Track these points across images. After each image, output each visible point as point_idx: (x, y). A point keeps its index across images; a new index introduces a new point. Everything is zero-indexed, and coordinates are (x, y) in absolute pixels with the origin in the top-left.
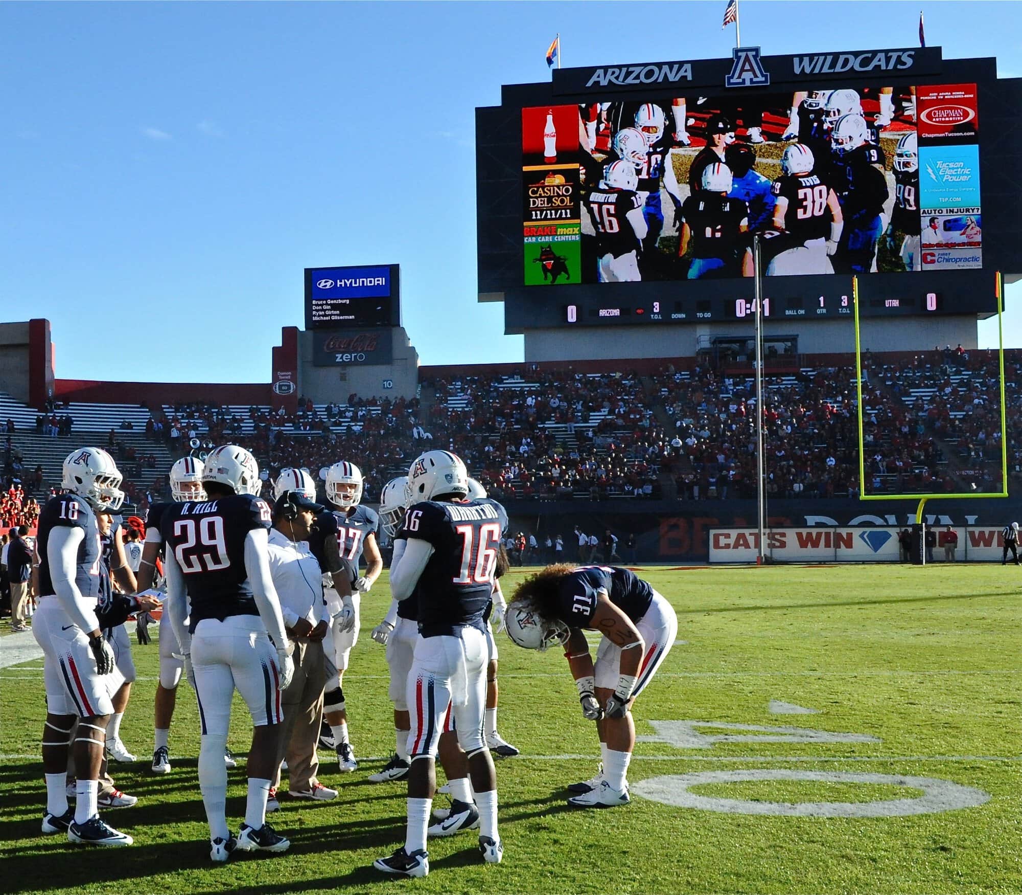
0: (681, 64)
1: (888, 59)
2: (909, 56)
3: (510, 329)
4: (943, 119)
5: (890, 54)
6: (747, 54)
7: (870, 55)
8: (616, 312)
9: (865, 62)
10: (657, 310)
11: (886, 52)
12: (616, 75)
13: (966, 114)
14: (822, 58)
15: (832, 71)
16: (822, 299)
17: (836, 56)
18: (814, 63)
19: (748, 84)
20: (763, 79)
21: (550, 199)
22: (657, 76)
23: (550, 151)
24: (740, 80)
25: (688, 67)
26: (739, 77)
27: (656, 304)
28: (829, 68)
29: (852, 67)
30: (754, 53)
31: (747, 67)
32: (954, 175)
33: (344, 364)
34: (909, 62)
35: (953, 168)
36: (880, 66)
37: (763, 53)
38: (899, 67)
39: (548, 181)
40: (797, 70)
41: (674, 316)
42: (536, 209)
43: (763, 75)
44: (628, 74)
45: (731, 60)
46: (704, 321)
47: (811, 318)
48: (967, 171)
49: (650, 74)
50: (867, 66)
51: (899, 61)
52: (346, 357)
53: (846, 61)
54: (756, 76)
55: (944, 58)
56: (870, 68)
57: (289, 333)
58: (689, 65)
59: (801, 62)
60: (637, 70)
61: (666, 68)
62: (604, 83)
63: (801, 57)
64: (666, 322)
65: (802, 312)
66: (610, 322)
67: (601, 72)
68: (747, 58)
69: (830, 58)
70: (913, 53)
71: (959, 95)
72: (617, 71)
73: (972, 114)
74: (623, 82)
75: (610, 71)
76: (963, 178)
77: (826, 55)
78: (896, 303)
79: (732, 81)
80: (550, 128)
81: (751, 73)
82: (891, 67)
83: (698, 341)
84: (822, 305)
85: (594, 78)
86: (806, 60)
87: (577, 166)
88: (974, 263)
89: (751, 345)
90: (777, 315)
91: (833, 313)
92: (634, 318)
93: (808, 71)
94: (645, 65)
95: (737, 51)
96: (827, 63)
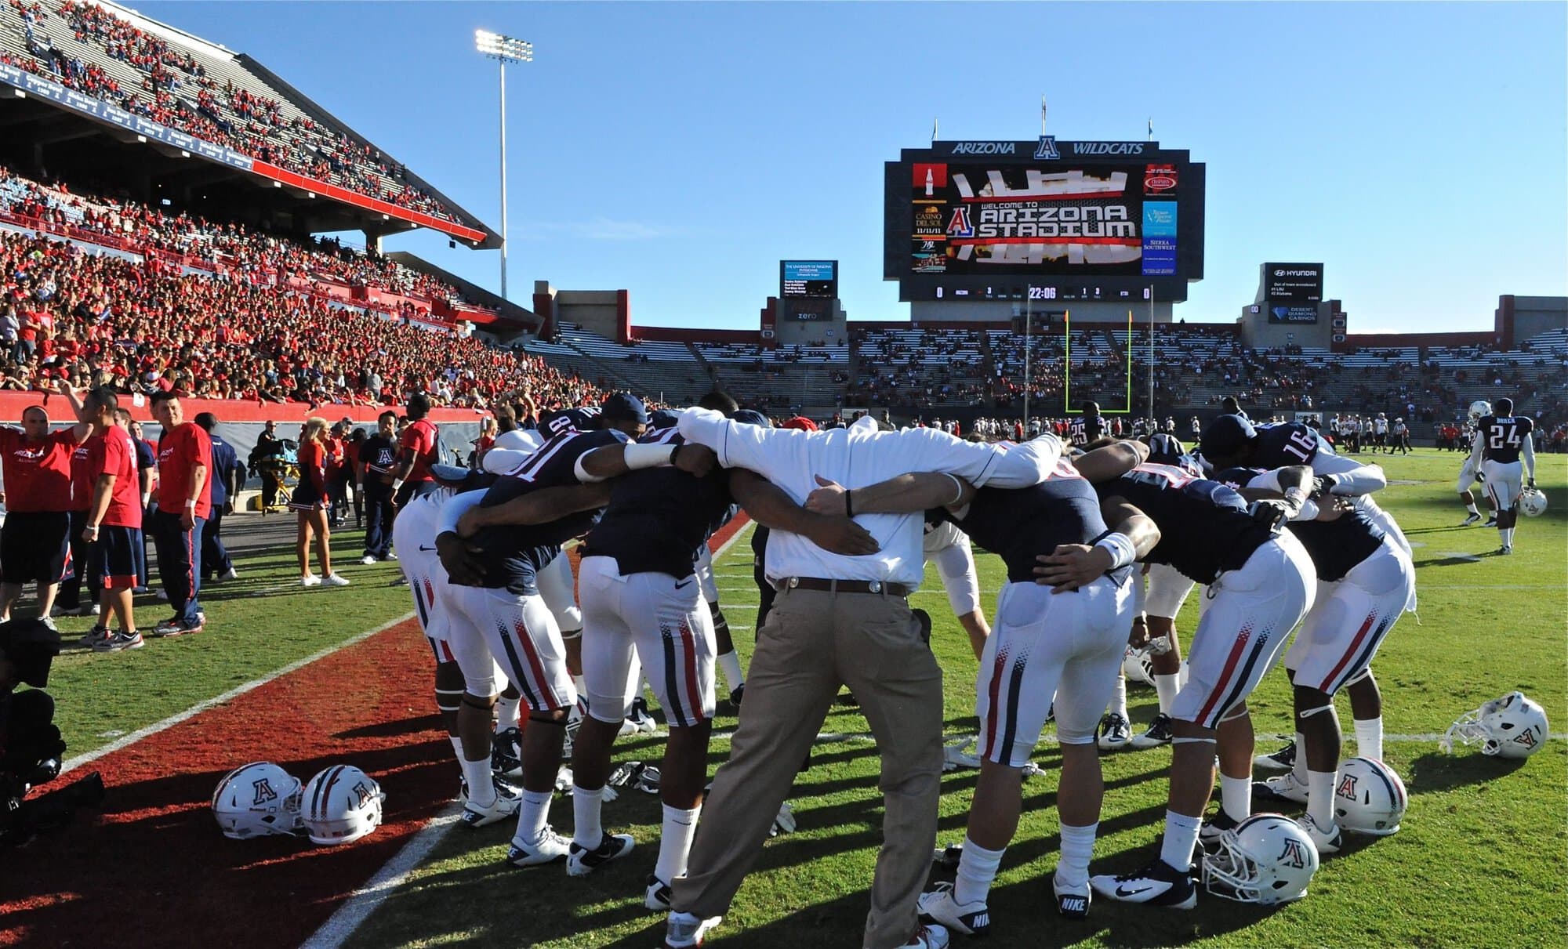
1: (1128, 147)
2: (1141, 146)
3: (903, 298)
4: (1158, 185)
5: (1129, 145)
6: (1047, 140)
7: (1118, 144)
8: (965, 292)
9: (1115, 149)
10: (989, 292)
11: (1128, 143)
12: (969, 147)
13: (1171, 183)
14: (1091, 144)
15: (1096, 153)
16: (1084, 289)
17: (1099, 143)
18: (1085, 147)
19: (1047, 158)
20: (1056, 155)
21: (928, 221)
22: (995, 150)
23: (929, 191)
24: (1043, 155)
25: (1013, 145)
26: (1042, 153)
27: (990, 289)
28: (1095, 151)
29: (1109, 151)
30: (1051, 139)
31: (1047, 147)
32: (1163, 219)
33: (803, 320)
34: (1140, 150)
35: (1162, 215)
36: (1123, 151)
37: (1056, 139)
38: (1134, 153)
39: (927, 210)
40: (1076, 151)
41: (999, 296)
42: (920, 227)
43: (1056, 153)
44: (977, 147)
45: (1038, 142)
46: (1017, 300)
47: (1079, 300)
48: (1170, 217)
49: (990, 148)
50: (1117, 150)
51: (1134, 149)
52: (805, 316)
53: (1104, 147)
54: (1052, 153)
55: (1160, 148)
56: (1118, 152)
57: (771, 300)
59: (1078, 146)
60: (983, 145)
61: (999, 145)
62: (963, 152)
63: (1078, 143)
64: (995, 299)
65: (1073, 297)
66: (962, 298)
67: (961, 145)
68: (1047, 142)
69: (1095, 145)
70: (1142, 144)
71: (1168, 171)
72: (971, 145)
73: (1174, 183)
74: (975, 151)
75: (965, 145)
76: (1168, 221)
77: (1093, 142)
78: (1126, 293)
79: (1038, 155)
80: (930, 177)
81: (1049, 151)
82: (1130, 152)
83: (1013, 312)
84: (1085, 293)
85: (957, 149)
86: (1081, 145)
87: (945, 202)
88: (1171, 271)
89: (1043, 315)
90: (1059, 298)
91: (1091, 298)
92: (976, 296)
93: (1082, 152)
94: (987, 142)
95: (1041, 137)
96: (1094, 148)
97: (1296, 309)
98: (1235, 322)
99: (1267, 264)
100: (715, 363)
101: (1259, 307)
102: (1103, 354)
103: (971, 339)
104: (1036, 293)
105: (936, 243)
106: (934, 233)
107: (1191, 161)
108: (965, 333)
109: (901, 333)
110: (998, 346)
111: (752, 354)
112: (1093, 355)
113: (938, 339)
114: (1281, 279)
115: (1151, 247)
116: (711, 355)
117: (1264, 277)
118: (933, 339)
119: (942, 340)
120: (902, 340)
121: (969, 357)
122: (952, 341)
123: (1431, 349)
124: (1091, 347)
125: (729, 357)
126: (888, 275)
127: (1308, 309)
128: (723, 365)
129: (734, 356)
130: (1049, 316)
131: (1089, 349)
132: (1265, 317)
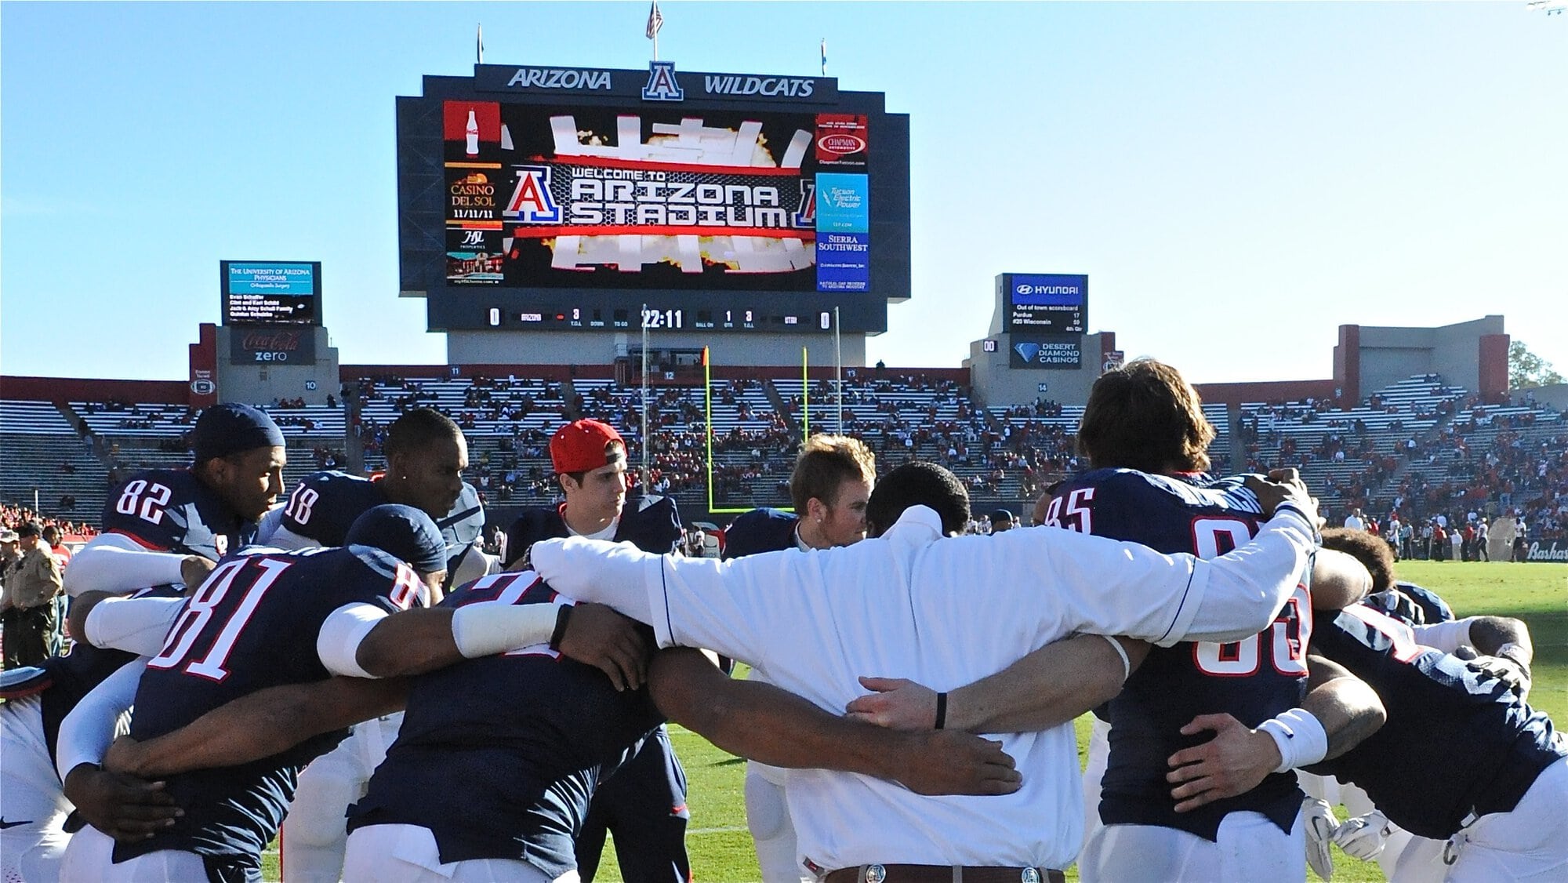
0: (601, 71)
1: (791, 86)
2: (810, 84)
3: (433, 325)
4: (838, 148)
5: (792, 81)
6: (662, 69)
7: (774, 80)
8: (538, 317)
10: (576, 317)
11: (789, 78)
12: (538, 76)
13: (858, 145)
14: (731, 79)
15: (740, 92)
16: (729, 313)
17: (744, 77)
18: (724, 82)
19: (663, 98)
20: (677, 95)
21: (472, 198)
22: (578, 82)
23: (472, 148)
24: (656, 94)
25: (607, 75)
26: (655, 91)
27: (576, 311)
28: (738, 90)
29: (759, 90)
30: (669, 68)
31: (663, 81)
32: (846, 202)
33: (264, 363)
34: (809, 90)
35: (845, 195)
36: (783, 92)
37: (677, 69)
38: (800, 94)
39: (470, 179)
40: (709, 89)
41: (592, 324)
42: (459, 207)
43: (677, 91)
44: (549, 77)
45: (648, 71)
46: (621, 329)
47: (719, 330)
48: (857, 199)
49: (570, 79)
50: (772, 90)
51: (800, 88)
52: (267, 356)
53: (753, 84)
54: (670, 91)
55: (840, 88)
56: (774, 93)
57: (206, 329)
58: (608, 73)
59: (712, 81)
60: (558, 73)
61: (585, 74)
62: (525, 84)
63: (713, 75)
64: (585, 329)
65: (711, 325)
66: (531, 326)
67: (522, 72)
68: (662, 73)
69: (738, 79)
70: (812, 82)
71: (852, 125)
72: (538, 72)
73: (863, 145)
74: (544, 84)
75: (532, 72)
76: (854, 205)
77: (735, 76)
78: (794, 320)
79: (648, 94)
80: (472, 125)
81: (666, 87)
82: (793, 94)
83: (615, 348)
84: (729, 319)
85: (516, 78)
86: (717, 79)
87: (499, 166)
88: (861, 285)
89: (664, 355)
90: (688, 327)
91: (739, 329)
92: (554, 323)
93: (718, 90)
94: (566, 69)
95: (653, 64)
96: (736, 85)
97: (1050, 346)
98: (959, 366)
99: (1005, 275)
100: (110, 438)
101: (996, 343)
102: (760, 418)
103: (550, 395)
104: (652, 318)
105: (485, 234)
106: (483, 218)
107: (887, 111)
108: (537, 387)
109: (430, 385)
110: (594, 405)
111: (175, 422)
112: (746, 419)
113: (495, 395)
114: (1027, 299)
115: (829, 247)
116: (103, 423)
117: (1001, 295)
118: (487, 395)
119: (502, 396)
120: (435, 397)
121: (547, 424)
122: (518, 397)
123: (1245, 406)
124: (742, 407)
125: (135, 427)
126: (408, 286)
127: (1067, 346)
128: (124, 441)
129: (145, 426)
130: (673, 358)
131: (739, 410)
132: (1004, 356)
